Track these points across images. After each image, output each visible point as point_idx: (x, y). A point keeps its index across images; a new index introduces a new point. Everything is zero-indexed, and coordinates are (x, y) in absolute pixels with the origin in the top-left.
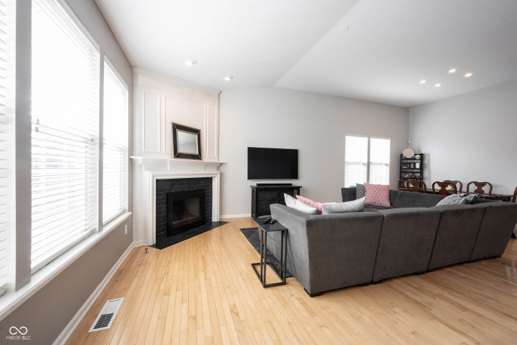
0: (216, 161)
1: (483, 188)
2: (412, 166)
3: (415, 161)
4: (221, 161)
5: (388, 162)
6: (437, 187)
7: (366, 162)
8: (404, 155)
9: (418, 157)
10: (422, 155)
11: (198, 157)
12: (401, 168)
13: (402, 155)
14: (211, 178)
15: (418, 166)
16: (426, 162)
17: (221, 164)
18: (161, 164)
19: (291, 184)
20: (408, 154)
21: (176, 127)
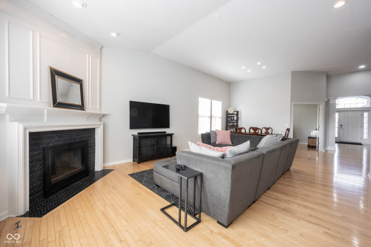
0: (98, 112)
1: (269, 131)
2: (233, 119)
3: (234, 115)
4: (103, 112)
5: (221, 116)
6: (252, 131)
7: (210, 116)
8: (229, 112)
9: (235, 113)
10: (237, 112)
11: (81, 107)
12: (227, 120)
13: (227, 111)
14: (94, 129)
15: (235, 118)
16: (239, 116)
17: (104, 115)
18: (38, 114)
19: (165, 132)
20: (231, 111)
21: (55, 74)
